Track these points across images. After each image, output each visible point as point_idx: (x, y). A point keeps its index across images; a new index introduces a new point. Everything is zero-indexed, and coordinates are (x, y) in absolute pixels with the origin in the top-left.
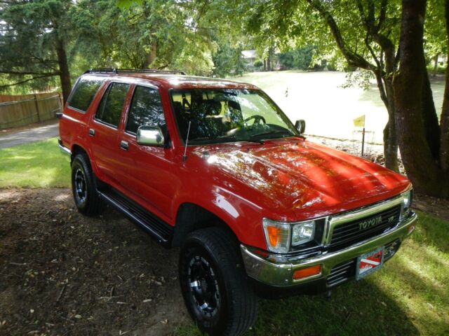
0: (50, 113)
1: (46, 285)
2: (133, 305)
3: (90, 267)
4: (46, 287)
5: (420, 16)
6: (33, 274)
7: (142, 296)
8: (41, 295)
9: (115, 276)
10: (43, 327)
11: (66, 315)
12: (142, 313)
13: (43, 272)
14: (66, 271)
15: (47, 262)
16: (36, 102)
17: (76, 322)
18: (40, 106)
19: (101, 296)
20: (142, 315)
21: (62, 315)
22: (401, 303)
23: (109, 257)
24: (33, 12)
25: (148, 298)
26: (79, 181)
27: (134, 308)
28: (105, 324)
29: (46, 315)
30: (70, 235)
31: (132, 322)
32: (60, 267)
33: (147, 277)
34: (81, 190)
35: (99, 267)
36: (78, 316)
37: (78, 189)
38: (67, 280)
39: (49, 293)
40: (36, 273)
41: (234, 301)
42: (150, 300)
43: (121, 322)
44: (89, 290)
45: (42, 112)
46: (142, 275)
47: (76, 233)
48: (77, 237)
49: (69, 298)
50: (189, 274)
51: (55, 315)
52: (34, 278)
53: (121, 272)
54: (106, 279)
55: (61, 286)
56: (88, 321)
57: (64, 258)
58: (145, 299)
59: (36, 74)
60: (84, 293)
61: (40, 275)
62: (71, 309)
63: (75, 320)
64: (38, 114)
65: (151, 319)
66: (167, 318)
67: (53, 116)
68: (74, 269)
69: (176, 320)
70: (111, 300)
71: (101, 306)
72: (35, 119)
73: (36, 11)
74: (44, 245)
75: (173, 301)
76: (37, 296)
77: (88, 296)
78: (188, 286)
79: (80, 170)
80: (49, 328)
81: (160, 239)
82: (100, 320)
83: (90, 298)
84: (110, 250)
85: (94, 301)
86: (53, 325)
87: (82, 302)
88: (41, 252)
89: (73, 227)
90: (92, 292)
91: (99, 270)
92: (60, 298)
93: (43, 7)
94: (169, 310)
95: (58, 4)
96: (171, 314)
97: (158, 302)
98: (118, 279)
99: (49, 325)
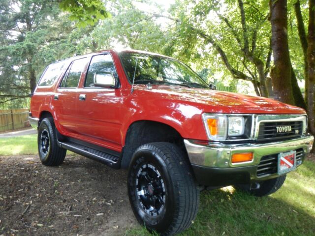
0: (22, 123)
1: (13, 205)
2: (88, 217)
3: (51, 194)
4: (13, 207)
5: (284, 28)
6: (2, 197)
7: (95, 212)
8: (8, 212)
9: (73, 199)
10: (8, 232)
11: (29, 224)
12: (96, 222)
13: (11, 197)
14: (30, 196)
15: (15, 191)
16: (12, 115)
17: (38, 229)
18: (15, 118)
19: (61, 211)
20: (96, 224)
21: (26, 224)
22: (308, 211)
23: (67, 188)
24: (15, 50)
25: (100, 213)
26: (43, 139)
27: (89, 219)
28: (63, 230)
29: (12, 224)
30: (35, 176)
31: (87, 228)
32: (25, 194)
33: (98, 200)
34: (45, 147)
35: (59, 194)
36: (40, 225)
37: (43, 146)
38: (31, 202)
39: (15, 211)
40: (5, 197)
41: (179, 192)
42: (102, 214)
43: (78, 228)
44: (50, 208)
45: (16, 122)
46: (95, 199)
47: (39, 175)
48: (41, 177)
49: (32, 213)
50: (137, 184)
51: (20, 224)
52: (3, 200)
53: (77, 197)
54: (65, 201)
55: (26, 206)
56: (48, 228)
57: (29, 188)
58: (98, 213)
59: (13, 96)
60: (45, 210)
61: (8, 199)
62: (34, 220)
63: (38, 227)
64: (13, 124)
65: (104, 227)
66: (118, 225)
67: (23, 125)
68: (37, 195)
69: (126, 226)
70: (69, 214)
71: (60, 218)
72: (10, 127)
73: (17, 50)
74: (13, 181)
75: (121, 214)
76: (5, 212)
77: (49, 211)
78: (135, 195)
79: (45, 130)
80: (13, 233)
81: (111, 162)
82: (59, 227)
83: (51, 213)
84: (68, 184)
85: (54, 215)
86: (17, 231)
87: (44, 215)
88: (11, 185)
89: (37, 172)
90: (53, 209)
91: (58, 196)
92: (25, 213)
93: (23, 47)
94: (118, 220)
95: (33, 45)
96: (121, 222)
97: (109, 215)
98: (75, 201)
99: (14, 231)
